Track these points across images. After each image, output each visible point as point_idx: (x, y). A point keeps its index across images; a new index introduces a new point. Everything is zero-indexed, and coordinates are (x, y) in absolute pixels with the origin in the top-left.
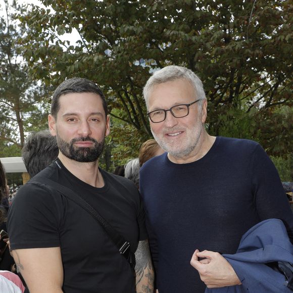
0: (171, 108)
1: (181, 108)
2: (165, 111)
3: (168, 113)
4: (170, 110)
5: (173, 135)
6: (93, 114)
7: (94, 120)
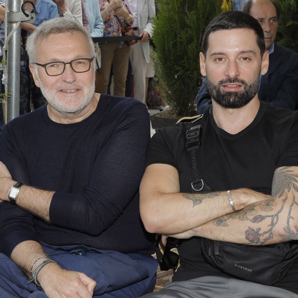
0: (71, 62)
1: (80, 63)
2: (65, 64)
3: (68, 66)
4: (70, 63)
5: (69, 91)
6: (243, 52)
7: (245, 59)
